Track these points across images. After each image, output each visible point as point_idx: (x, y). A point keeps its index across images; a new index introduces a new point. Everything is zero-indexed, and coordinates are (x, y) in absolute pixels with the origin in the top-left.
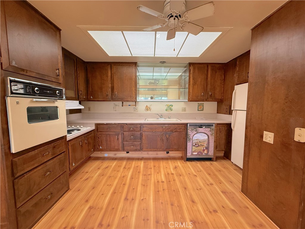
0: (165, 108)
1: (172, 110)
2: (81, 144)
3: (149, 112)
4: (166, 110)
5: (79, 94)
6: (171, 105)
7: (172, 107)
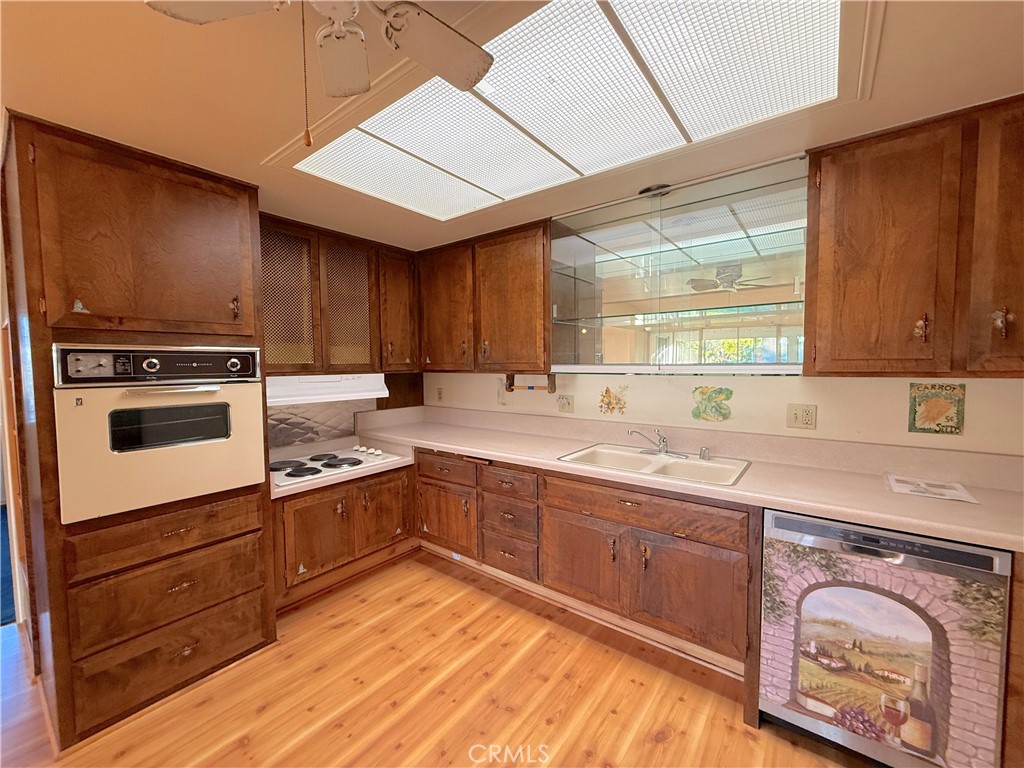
0: (693, 401)
1: (725, 417)
2: (339, 511)
3: (615, 416)
4: (697, 414)
5: (385, 354)
6: (720, 391)
7: (728, 399)
